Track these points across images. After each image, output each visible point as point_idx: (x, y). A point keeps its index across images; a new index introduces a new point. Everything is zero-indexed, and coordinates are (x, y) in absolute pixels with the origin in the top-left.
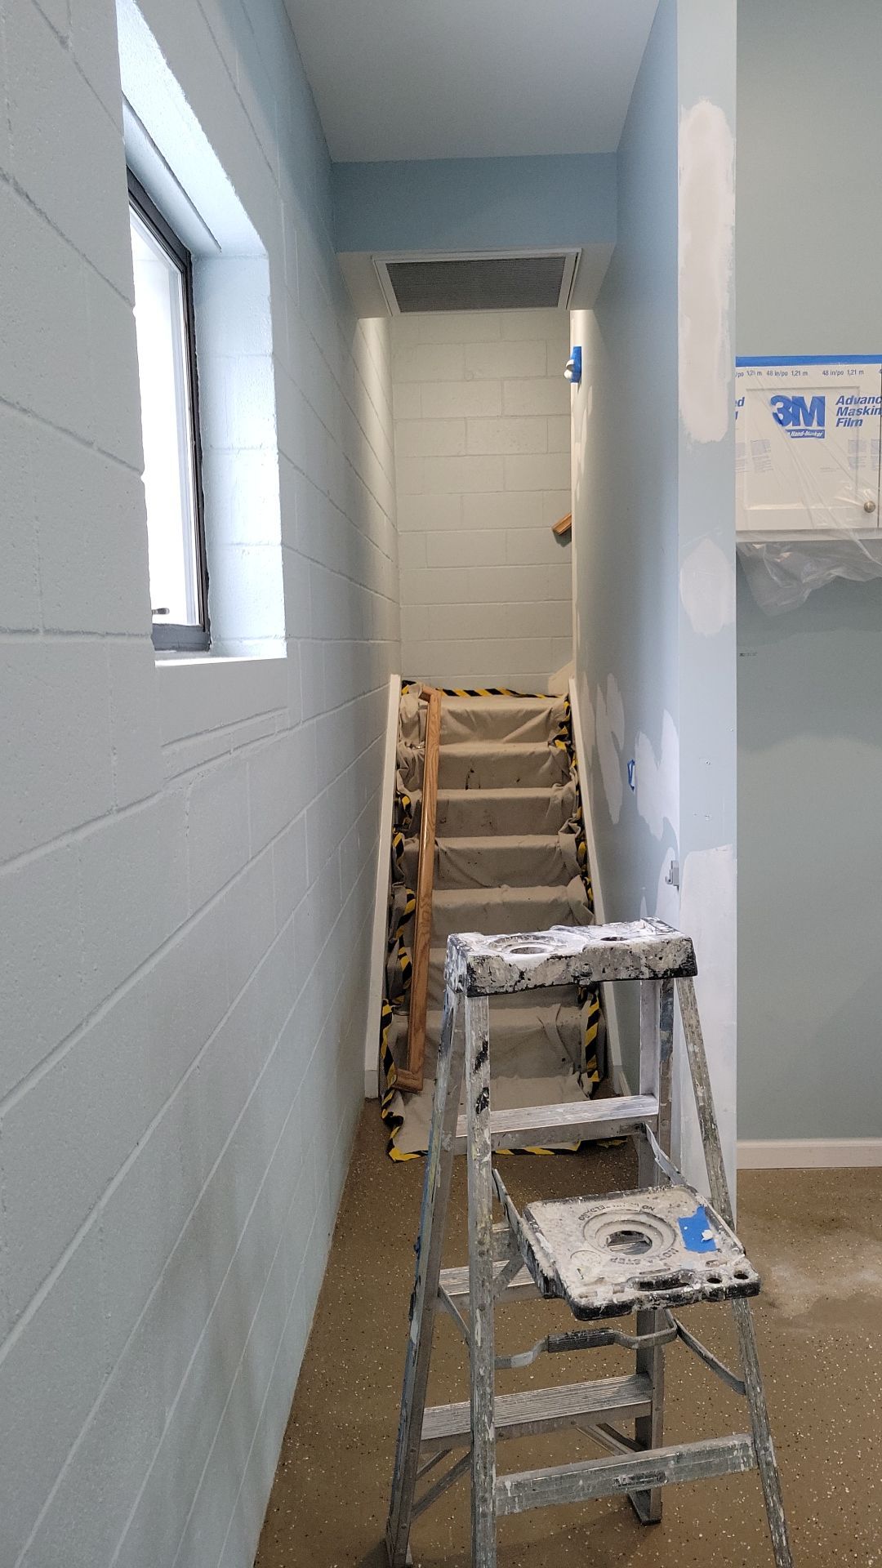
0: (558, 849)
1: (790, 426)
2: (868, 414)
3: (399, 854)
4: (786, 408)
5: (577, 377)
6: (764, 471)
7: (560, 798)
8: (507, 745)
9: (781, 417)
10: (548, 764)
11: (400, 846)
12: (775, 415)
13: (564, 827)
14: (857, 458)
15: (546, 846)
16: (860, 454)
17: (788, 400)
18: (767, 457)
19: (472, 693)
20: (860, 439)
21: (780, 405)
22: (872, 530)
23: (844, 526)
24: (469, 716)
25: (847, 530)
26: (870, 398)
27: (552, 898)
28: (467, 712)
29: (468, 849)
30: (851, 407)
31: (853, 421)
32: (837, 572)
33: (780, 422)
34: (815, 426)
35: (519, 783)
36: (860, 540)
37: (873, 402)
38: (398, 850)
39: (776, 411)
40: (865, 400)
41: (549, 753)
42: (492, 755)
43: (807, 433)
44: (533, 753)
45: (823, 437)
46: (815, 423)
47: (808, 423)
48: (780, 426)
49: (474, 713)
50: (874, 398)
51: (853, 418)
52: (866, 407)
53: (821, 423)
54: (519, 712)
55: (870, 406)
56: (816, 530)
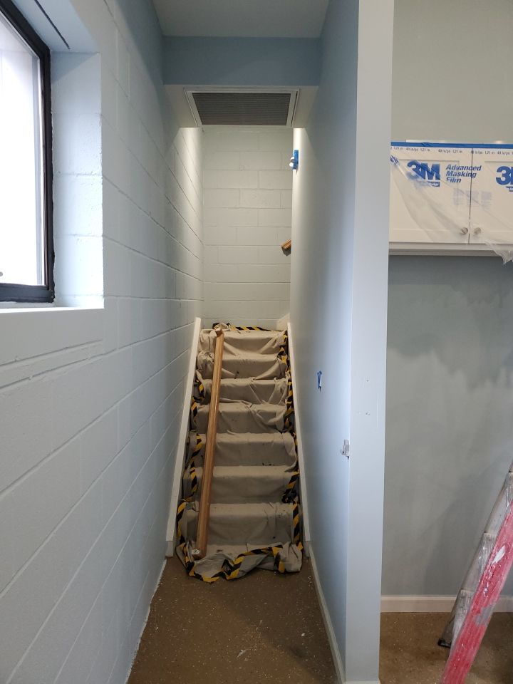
1: (420, 179)
2: (464, 176)
3: (195, 415)
4: (417, 169)
5: (296, 167)
10: (275, 367)
11: (195, 410)
14: (458, 199)
17: (418, 164)
19: (240, 329)
20: (459, 190)
21: (414, 167)
22: (465, 244)
26: (465, 167)
30: (455, 171)
31: (456, 180)
34: (434, 179)
37: (467, 169)
38: (194, 413)
40: (463, 168)
41: (276, 361)
43: (429, 184)
45: (439, 186)
46: (434, 177)
47: (430, 178)
49: (240, 339)
50: (468, 167)
51: (456, 178)
52: (463, 172)
53: (438, 178)
55: (465, 171)
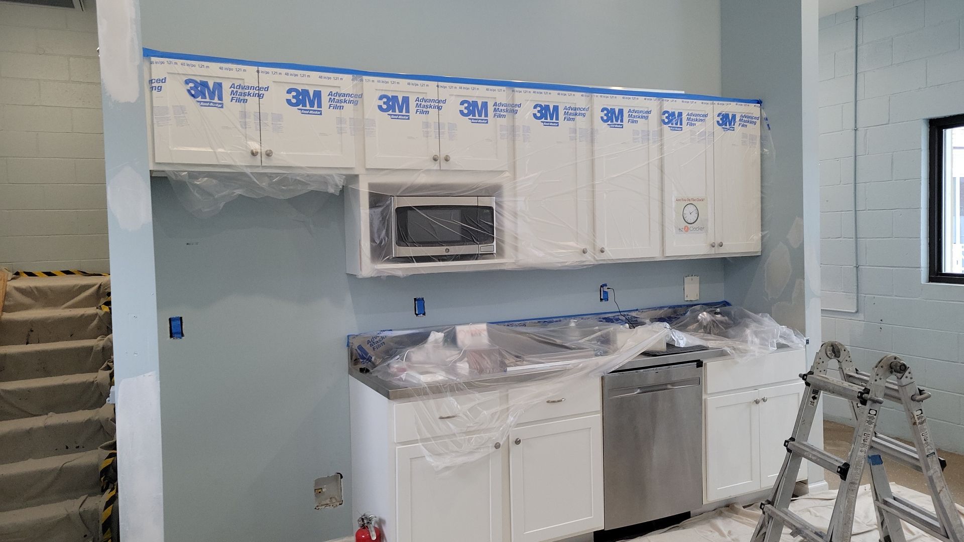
0: (95, 382)
1: (199, 99)
2: (251, 96)
4: (196, 87)
6: (183, 126)
7: (101, 346)
8: (66, 310)
9: (193, 92)
10: (95, 322)
12: (189, 91)
13: (103, 367)
14: (245, 122)
15: (86, 381)
16: (247, 120)
17: (197, 82)
18: (185, 117)
19: (30, 274)
20: (246, 111)
21: (191, 85)
22: (258, 167)
23: (239, 163)
24: (32, 290)
25: (241, 166)
26: (251, 87)
27: (88, 418)
28: (30, 287)
29: (19, 389)
30: (239, 91)
31: (241, 100)
32: (238, 192)
33: (193, 96)
34: (216, 100)
35: (72, 337)
36: (251, 173)
37: (253, 89)
39: (189, 89)
40: (248, 88)
41: (97, 314)
42: (48, 318)
43: (211, 104)
44: (83, 315)
45: (222, 107)
46: (216, 98)
47: (212, 98)
48: (192, 98)
49: (36, 288)
50: (254, 87)
51: (242, 98)
52: (249, 92)
53: (220, 98)
54: (74, 286)
55: (252, 91)
56: (221, 165)
